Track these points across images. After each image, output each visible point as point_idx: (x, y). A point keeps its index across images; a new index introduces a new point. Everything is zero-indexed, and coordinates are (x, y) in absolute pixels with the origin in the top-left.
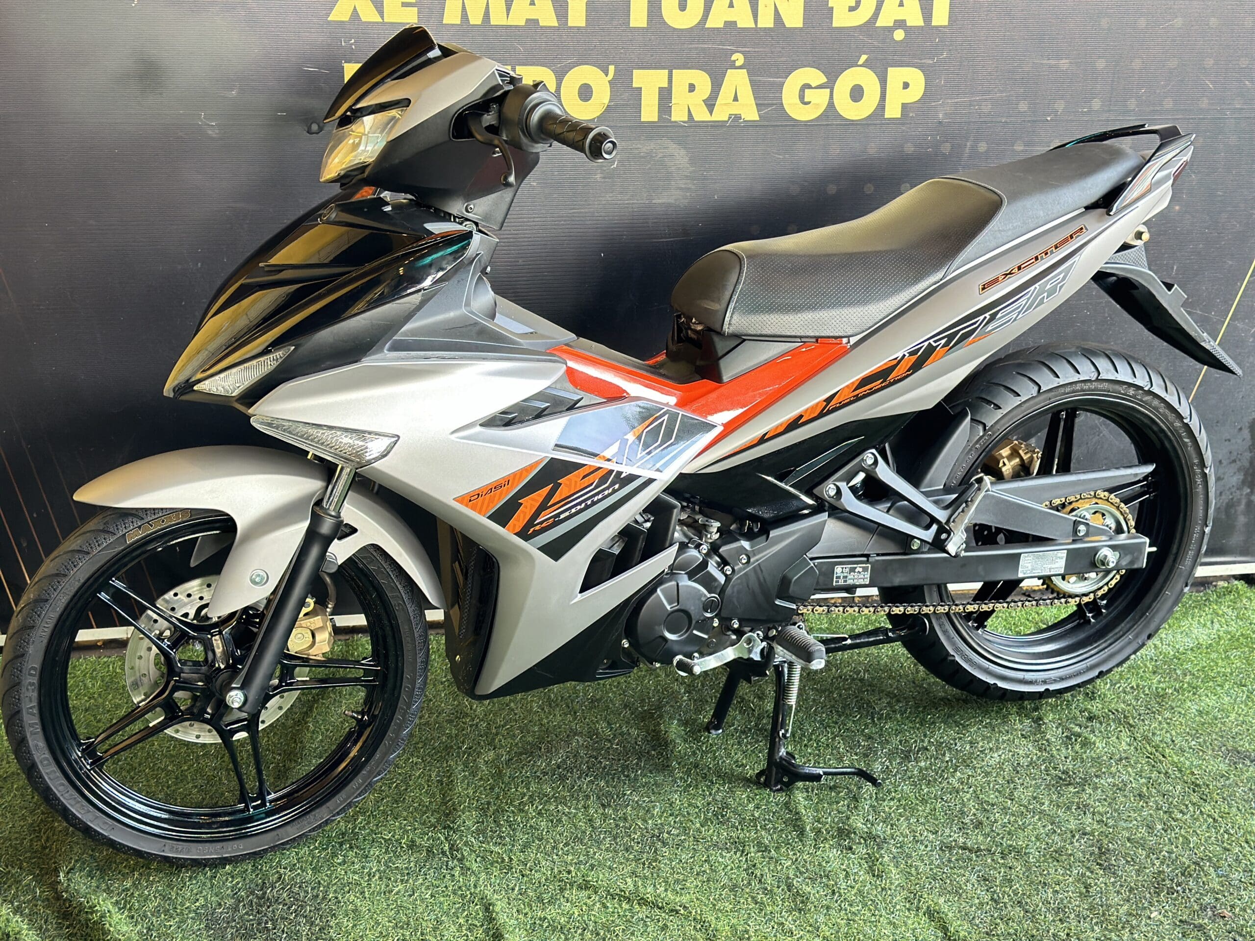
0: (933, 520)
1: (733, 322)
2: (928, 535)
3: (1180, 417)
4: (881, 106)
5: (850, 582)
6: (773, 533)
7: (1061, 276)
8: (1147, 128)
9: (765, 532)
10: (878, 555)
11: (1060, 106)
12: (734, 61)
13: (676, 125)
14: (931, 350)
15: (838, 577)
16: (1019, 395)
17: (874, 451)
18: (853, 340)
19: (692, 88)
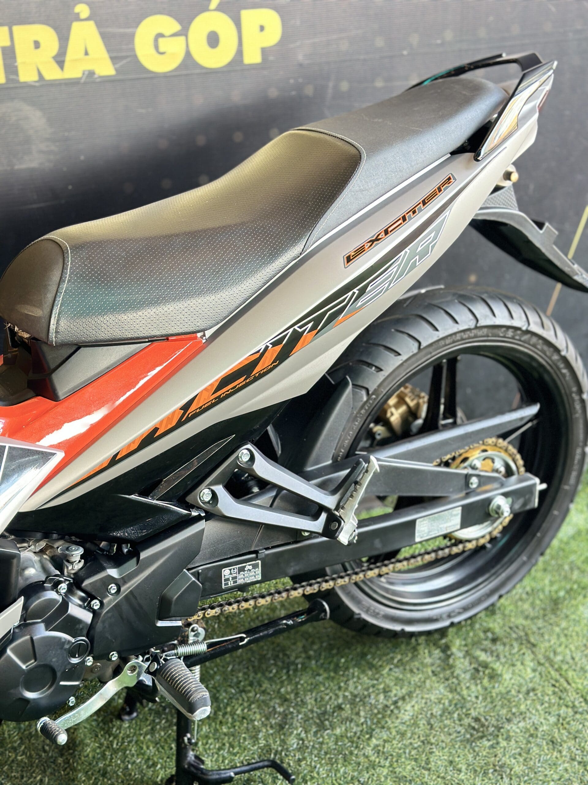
0: (322, 508)
1: (61, 329)
2: (318, 525)
3: (557, 350)
4: (240, 52)
5: (240, 582)
6: (144, 555)
7: (433, 235)
8: (505, 57)
9: (135, 554)
10: (267, 549)
11: (415, 39)
12: (78, 14)
13: (27, 86)
14: (296, 337)
15: (228, 580)
16: (399, 354)
17: (249, 446)
18: (208, 333)
19: (37, 45)
